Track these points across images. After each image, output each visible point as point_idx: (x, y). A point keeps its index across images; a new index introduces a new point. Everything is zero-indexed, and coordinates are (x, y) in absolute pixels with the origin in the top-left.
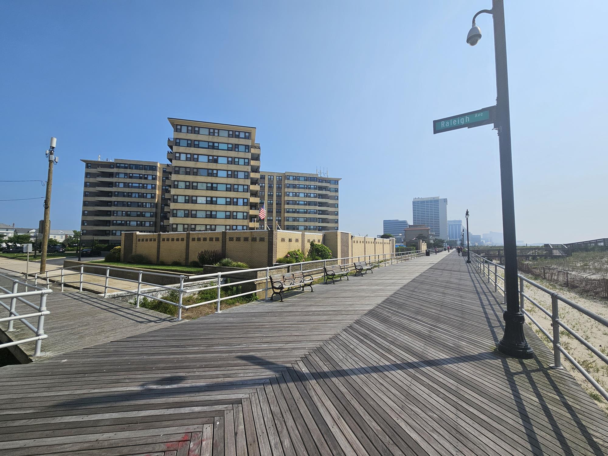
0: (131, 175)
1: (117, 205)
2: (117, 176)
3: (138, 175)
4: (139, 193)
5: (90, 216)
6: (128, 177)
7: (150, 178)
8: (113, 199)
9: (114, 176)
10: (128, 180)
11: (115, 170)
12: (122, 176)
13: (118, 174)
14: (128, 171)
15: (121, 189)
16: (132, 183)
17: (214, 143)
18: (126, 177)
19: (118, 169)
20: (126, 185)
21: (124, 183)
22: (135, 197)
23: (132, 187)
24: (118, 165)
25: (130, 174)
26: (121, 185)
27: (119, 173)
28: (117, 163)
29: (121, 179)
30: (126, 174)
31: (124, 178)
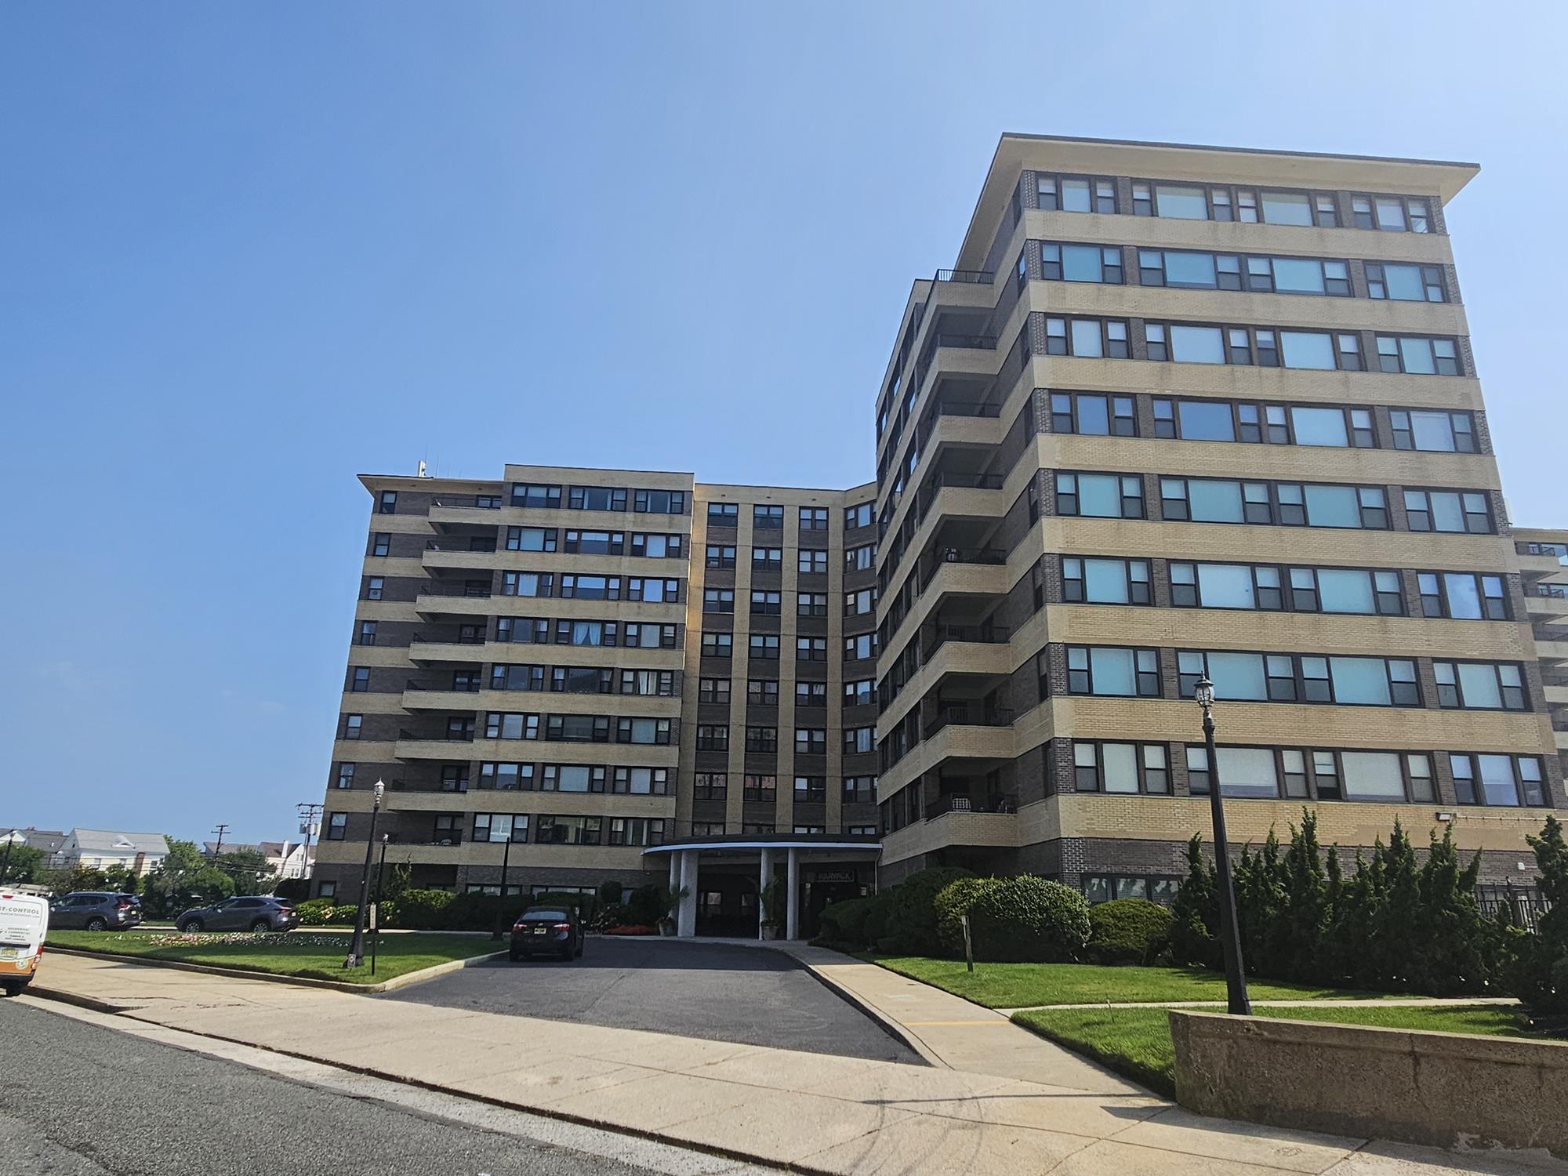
0: (573, 536)
1: (502, 685)
2: (513, 544)
3: (605, 537)
4: (603, 623)
5: (370, 739)
6: (561, 545)
7: (657, 547)
8: (488, 653)
9: (500, 542)
10: (560, 562)
11: (505, 516)
12: (532, 540)
13: (515, 532)
14: (563, 518)
15: (525, 603)
16: (576, 576)
17: (1242, 258)
18: (550, 546)
19: (517, 510)
20: (549, 585)
21: (541, 574)
22: (587, 642)
23: (576, 593)
24: (520, 492)
25: (568, 530)
26: (529, 584)
27: (520, 528)
28: (515, 484)
29: (531, 558)
30: (550, 534)
31: (544, 550)
